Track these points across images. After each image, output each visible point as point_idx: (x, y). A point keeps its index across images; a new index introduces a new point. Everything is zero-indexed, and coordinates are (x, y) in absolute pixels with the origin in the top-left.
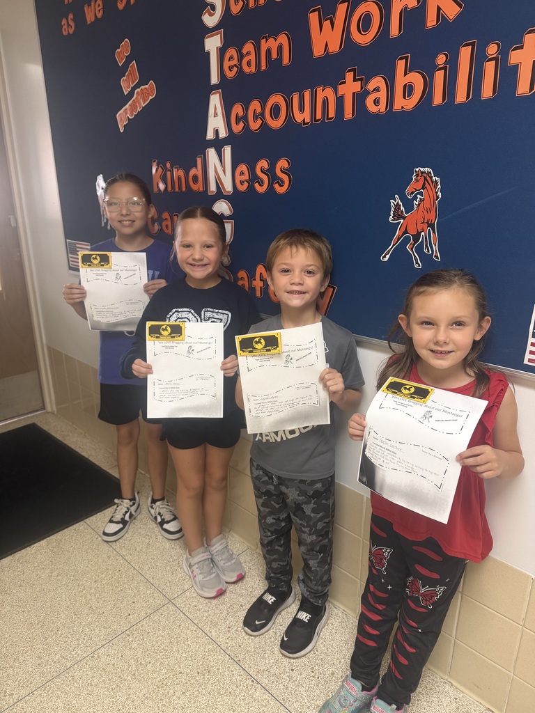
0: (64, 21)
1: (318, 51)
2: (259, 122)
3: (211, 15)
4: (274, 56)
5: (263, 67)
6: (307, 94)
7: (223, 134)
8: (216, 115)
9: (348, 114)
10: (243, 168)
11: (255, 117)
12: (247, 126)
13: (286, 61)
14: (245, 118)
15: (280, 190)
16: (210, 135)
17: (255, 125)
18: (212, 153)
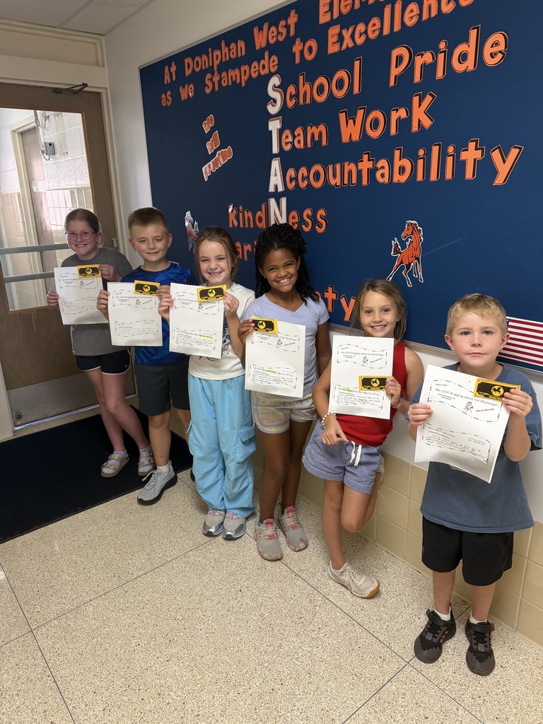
0: (163, 96)
1: (345, 139)
2: (306, 182)
3: (274, 106)
4: (316, 138)
5: (309, 146)
6: (338, 166)
7: (281, 189)
8: (276, 175)
9: (365, 182)
10: (294, 213)
11: (303, 179)
12: (297, 185)
13: (324, 143)
14: (296, 179)
15: (320, 230)
16: (272, 189)
17: (303, 185)
18: (272, 202)
